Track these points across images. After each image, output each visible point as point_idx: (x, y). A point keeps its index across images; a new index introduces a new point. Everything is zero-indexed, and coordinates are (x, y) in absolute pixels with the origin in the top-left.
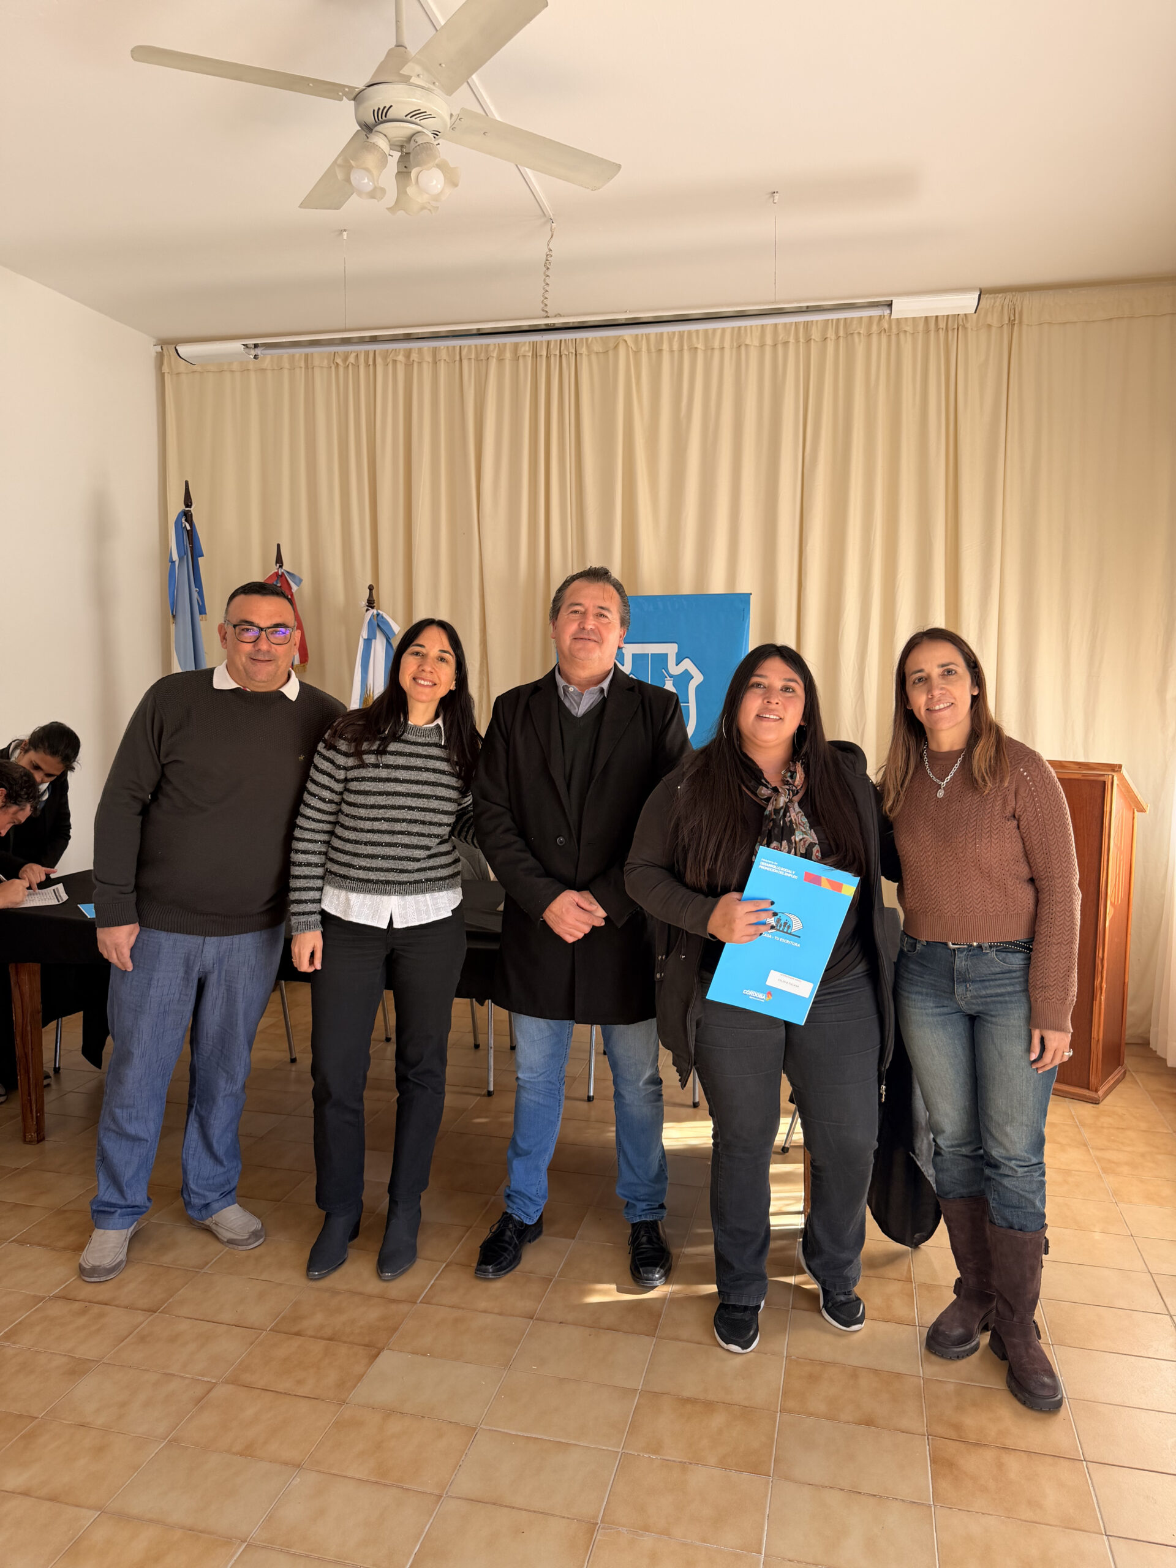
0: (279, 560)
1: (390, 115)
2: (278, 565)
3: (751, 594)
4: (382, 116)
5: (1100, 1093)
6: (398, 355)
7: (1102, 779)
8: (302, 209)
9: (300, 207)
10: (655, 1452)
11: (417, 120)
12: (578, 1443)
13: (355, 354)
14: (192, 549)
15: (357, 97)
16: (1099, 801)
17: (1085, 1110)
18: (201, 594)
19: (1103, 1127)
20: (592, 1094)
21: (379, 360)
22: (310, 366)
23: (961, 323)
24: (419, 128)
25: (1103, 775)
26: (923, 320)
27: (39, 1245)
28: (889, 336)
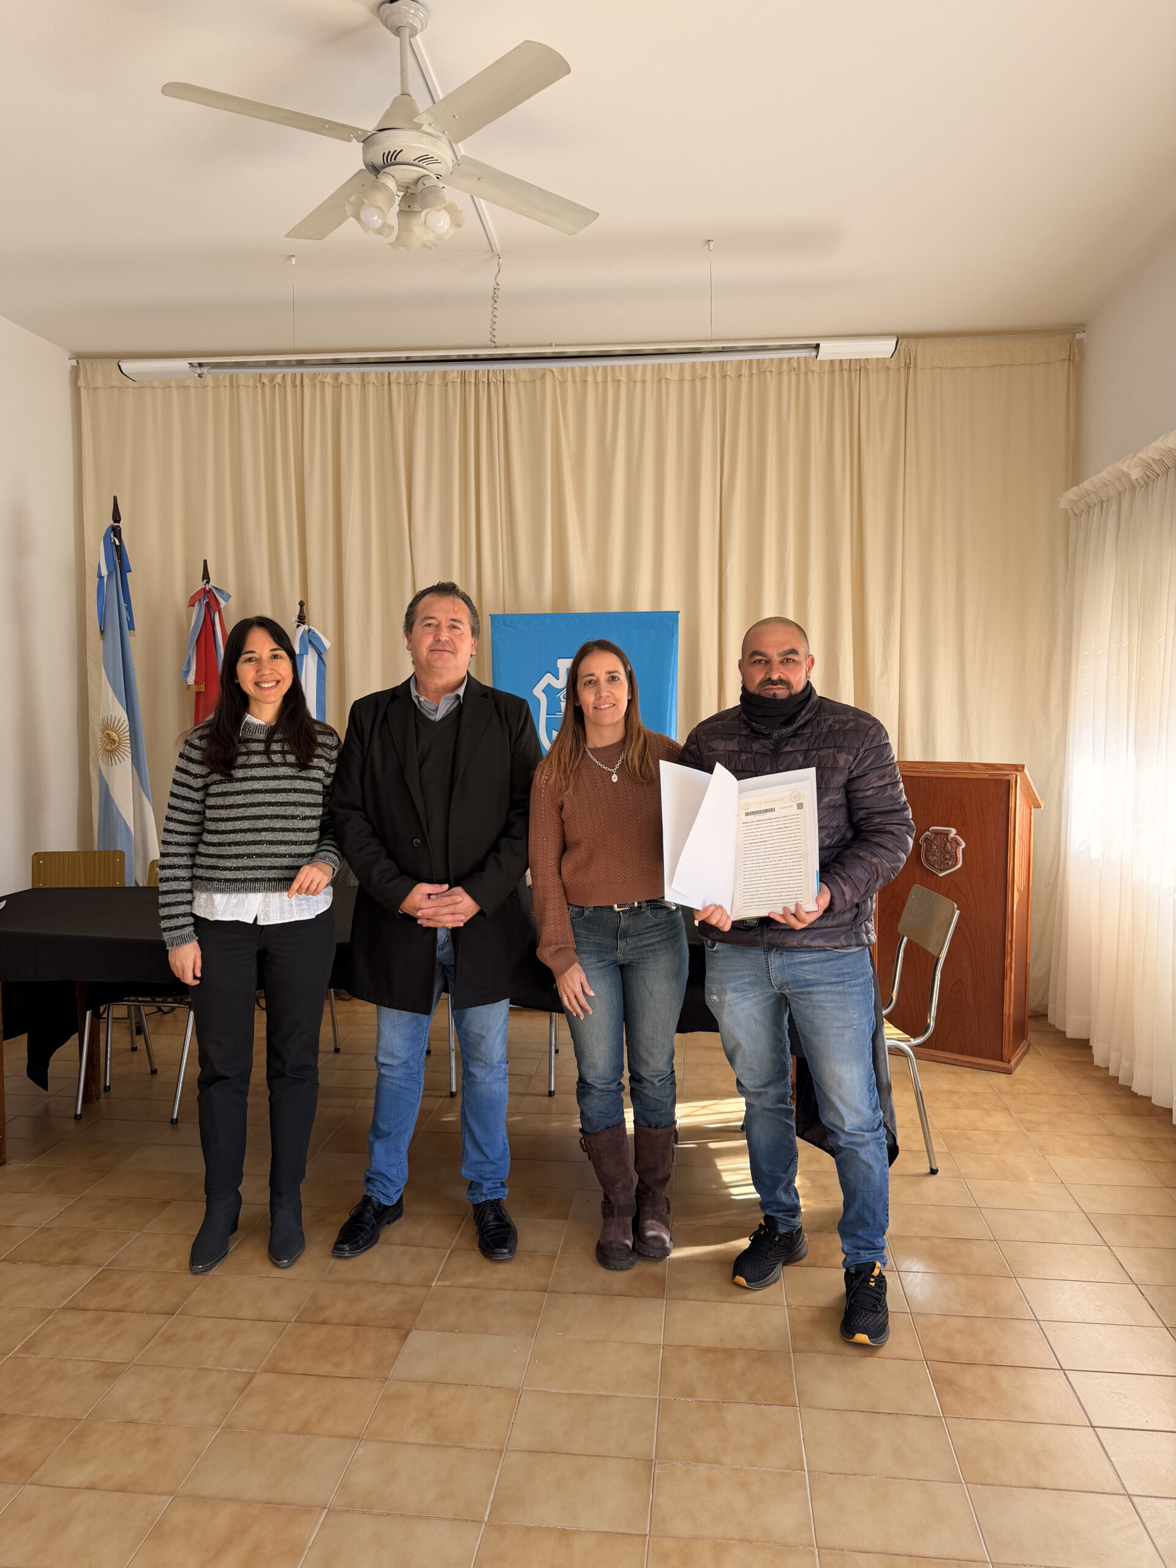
0: (206, 576)
1: (400, 159)
2: (205, 581)
3: (679, 612)
4: (391, 159)
5: (1012, 1063)
6: (327, 377)
7: (1007, 778)
8: (288, 239)
9: (286, 236)
10: (689, 1396)
11: (425, 166)
12: (616, 1394)
13: (282, 375)
14: (120, 563)
15: (367, 140)
16: (1005, 797)
17: (1000, 1079)
18: (129, 609)
19: (1019, 1094)
20: (553, 1089)
21: (306, 382)
22: (235, 385)
23: (863, 365)
24: (426, 172)
25: (1008, 775)
26: (829, 362)
27: (32, 1262)
28: (798, 375)
